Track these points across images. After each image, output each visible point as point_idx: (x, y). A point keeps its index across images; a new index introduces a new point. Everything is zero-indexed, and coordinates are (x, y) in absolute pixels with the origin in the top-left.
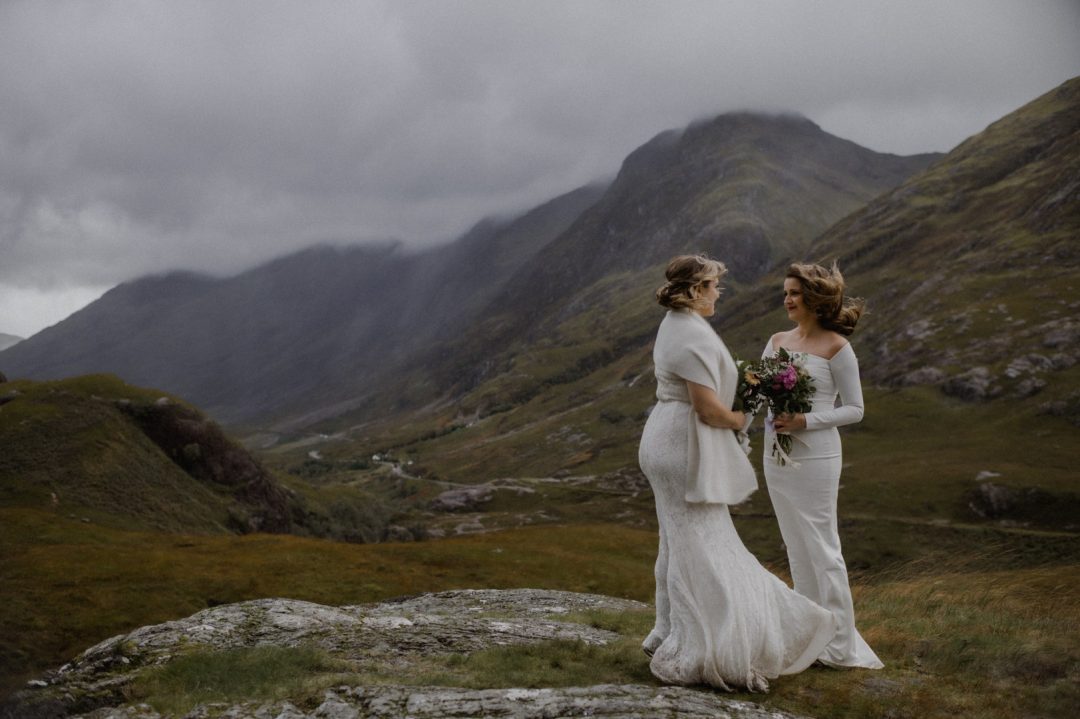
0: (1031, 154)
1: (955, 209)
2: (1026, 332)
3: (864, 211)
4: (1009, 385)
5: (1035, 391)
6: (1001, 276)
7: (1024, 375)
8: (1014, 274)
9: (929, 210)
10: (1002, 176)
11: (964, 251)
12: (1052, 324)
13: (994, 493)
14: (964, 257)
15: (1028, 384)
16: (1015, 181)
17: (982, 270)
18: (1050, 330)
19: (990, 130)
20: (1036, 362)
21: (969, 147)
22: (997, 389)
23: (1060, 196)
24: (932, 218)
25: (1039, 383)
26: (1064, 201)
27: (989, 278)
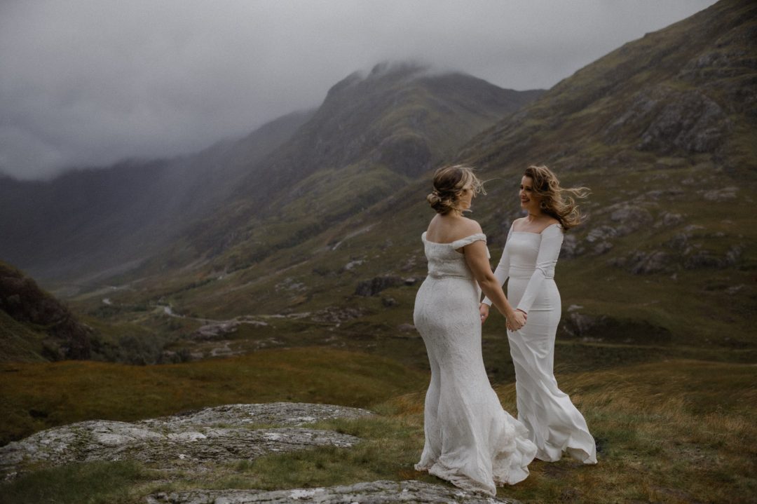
0: (603, 92)
1: (554, 128)
2: (599, 212)
3: (493, 128)
4: (589, 246)
5: (606, 251)
6: (584, 174)
7: (599, 240)
8: (592, 172)
9: (536, 128)
10: (584, 106)
11: (559, 157)
12: (616, 206)
13: (579, 320)
14: (560, 161)
15: (601, 246)
16: (593, 110)
17: (572, 169)
18: (615, 210)
19: (577, 74)
20: (606, 232)
21: (563, 86)
22: (581, 250)
23: (621, 120)
24: (539, 134)
25: (608, 245)
26: (625, 124)
27: (576, 174)
